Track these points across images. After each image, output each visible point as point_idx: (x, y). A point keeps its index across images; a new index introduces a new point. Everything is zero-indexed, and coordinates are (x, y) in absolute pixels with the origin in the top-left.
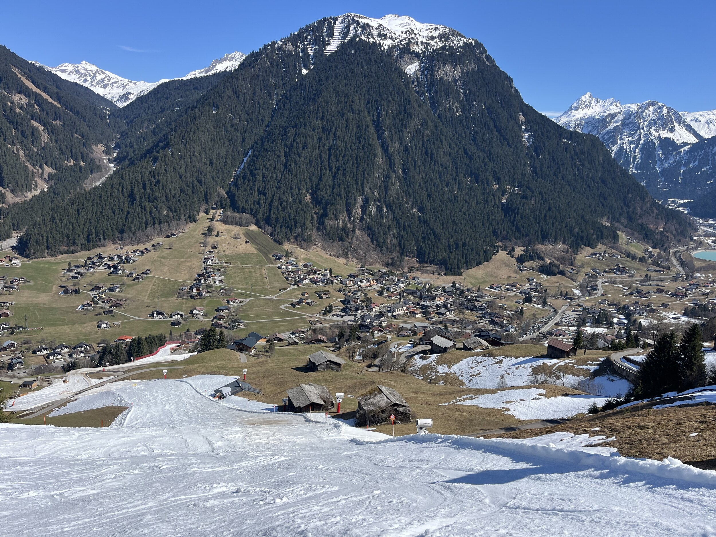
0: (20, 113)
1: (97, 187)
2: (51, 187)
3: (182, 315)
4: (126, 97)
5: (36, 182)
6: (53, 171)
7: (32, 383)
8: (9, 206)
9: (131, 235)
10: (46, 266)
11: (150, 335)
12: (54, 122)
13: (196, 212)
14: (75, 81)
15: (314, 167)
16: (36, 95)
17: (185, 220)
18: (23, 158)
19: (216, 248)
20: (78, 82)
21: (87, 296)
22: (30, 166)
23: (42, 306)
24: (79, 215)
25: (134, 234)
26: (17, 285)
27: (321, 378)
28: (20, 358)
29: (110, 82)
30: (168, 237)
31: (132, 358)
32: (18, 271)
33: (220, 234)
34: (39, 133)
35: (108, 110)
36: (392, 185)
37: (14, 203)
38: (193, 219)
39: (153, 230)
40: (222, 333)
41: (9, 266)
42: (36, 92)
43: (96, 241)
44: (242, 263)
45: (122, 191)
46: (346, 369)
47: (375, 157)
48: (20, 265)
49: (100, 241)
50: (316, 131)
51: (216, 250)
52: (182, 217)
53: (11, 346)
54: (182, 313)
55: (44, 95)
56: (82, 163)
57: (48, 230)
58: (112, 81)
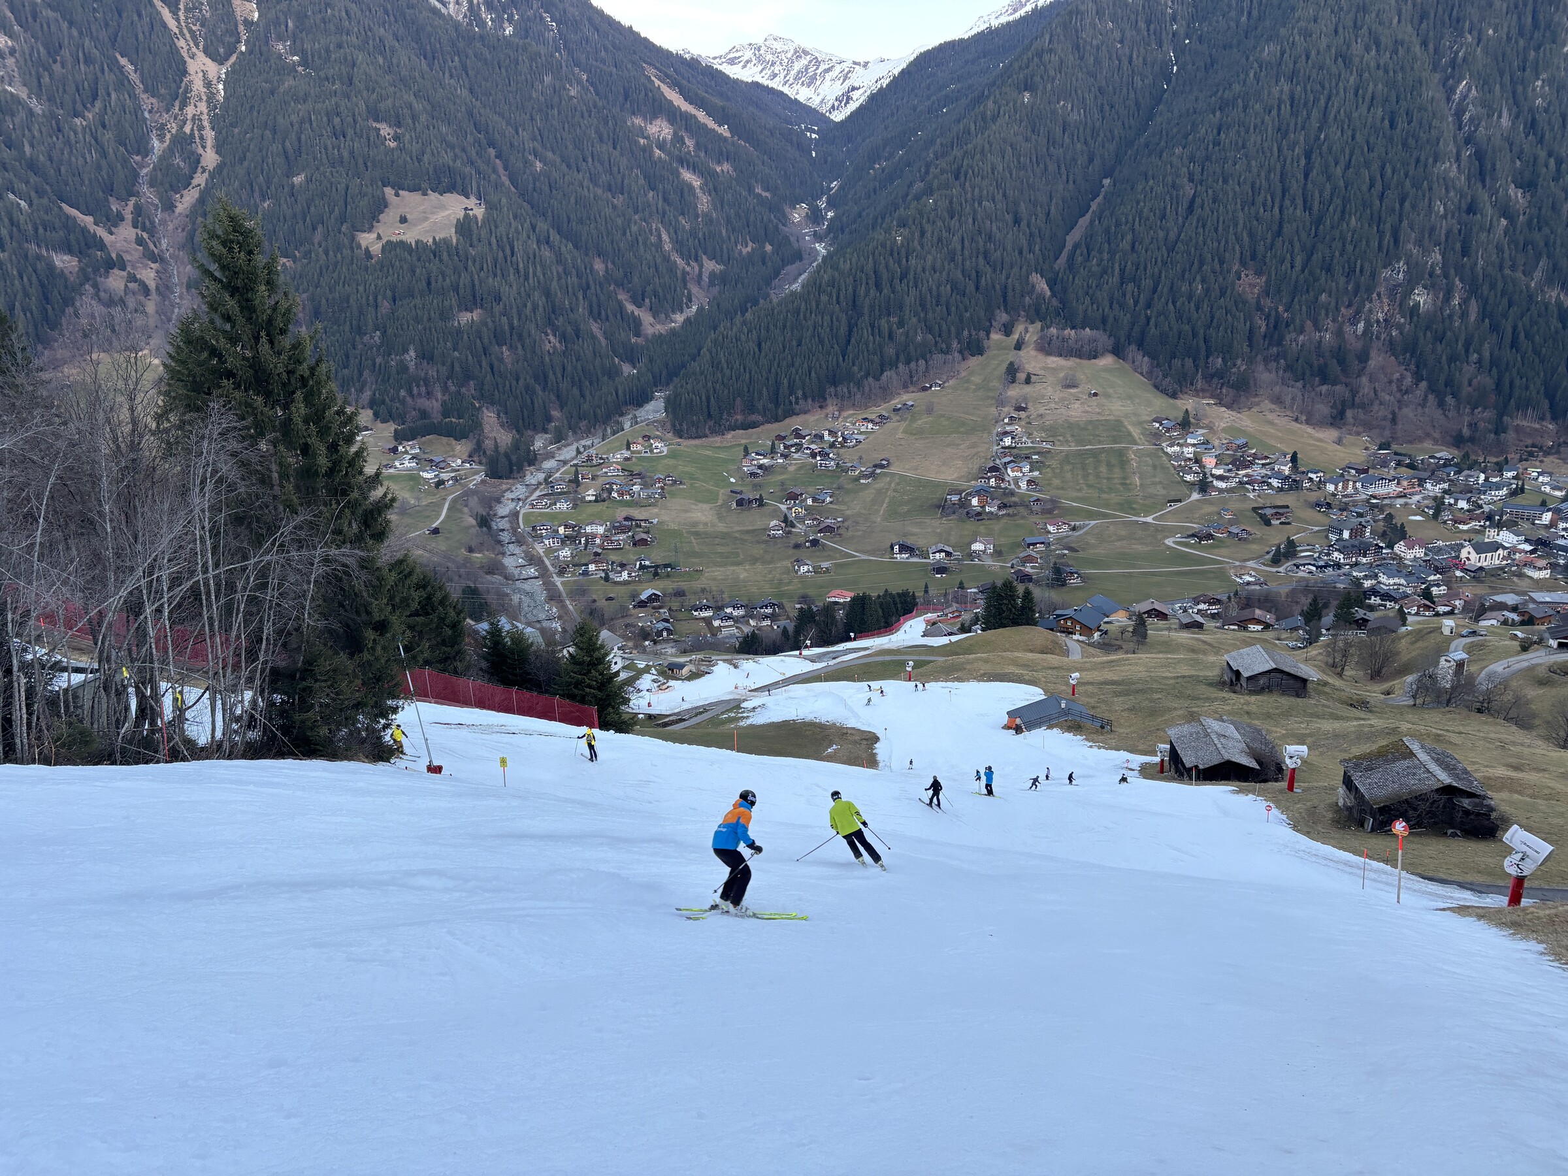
0: (660, 157)
1: (793, 294)
2: (714, 298)
3: (948, 554)
4: (846, 98)
5: (689, 293)
6: (719, 268)
7: (681, 666)
8: (647, 340)
9: (854, 389)
10: (708, 453)
11: (886, 591)
12: (718, 169)
13: (982, 334)
14: (756, 79)
15: (1264, 205)
16: (687, 118)
17: (960, 352)
18: (667, 247)
19: (1024, 409)
20: (760, 81)
21: (775, 511)
22: (679, 261)
23: (701, 528)
24: (760, 351)
25: (859, 384)
26: (662, 488)
27: (1253, 708)
28: (666, 621)
29: (819, 72)
30: (925, 389)
31: (852, 635)
32: (666, 461)
33: (1033, 378)
34: (694, 194)
35: (813, 131)
36: (1482, 228)
37: (654, 335)
38: (975, 348)
39: (894, 375)
40: (1028, 594)
41: (649, 454)
42: (686, 112)
43: (791, 403)
44: (1080, 442)
45: (838, 297)
46: (1319, 693)
47: (1435, 161)
48: (665, 450)
49: (797, 403)
50: (1274, 112)
51: (1023, 414)
52: (955, 344)
53: (653, 598)
54: (949, 549)
55: (701, 116)
56: (768, 248)
57: (710, 384)
58: (823, 67)
